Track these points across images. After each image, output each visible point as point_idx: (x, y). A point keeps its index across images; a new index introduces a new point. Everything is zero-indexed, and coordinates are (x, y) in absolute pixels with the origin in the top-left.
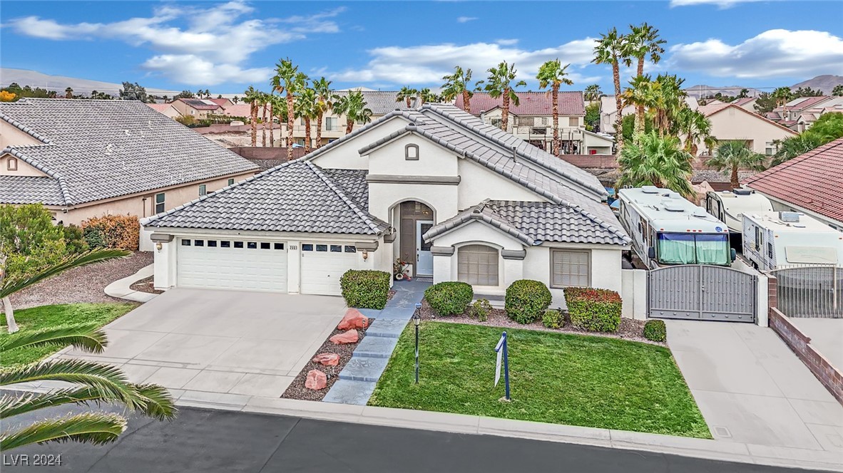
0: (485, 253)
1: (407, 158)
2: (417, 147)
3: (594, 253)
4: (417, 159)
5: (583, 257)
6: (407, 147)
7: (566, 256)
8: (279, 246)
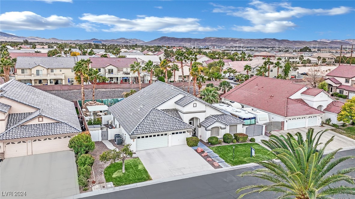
0: (216, 129)
1: (194, 107)
2: (196, 104)
3: (238, 125)
4: (196, 107)
5: (236, 127)
6: (194, 104)
7: (232, 127)
8: (166, 134)
